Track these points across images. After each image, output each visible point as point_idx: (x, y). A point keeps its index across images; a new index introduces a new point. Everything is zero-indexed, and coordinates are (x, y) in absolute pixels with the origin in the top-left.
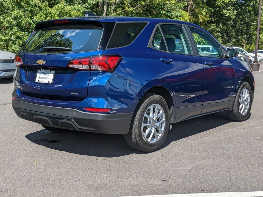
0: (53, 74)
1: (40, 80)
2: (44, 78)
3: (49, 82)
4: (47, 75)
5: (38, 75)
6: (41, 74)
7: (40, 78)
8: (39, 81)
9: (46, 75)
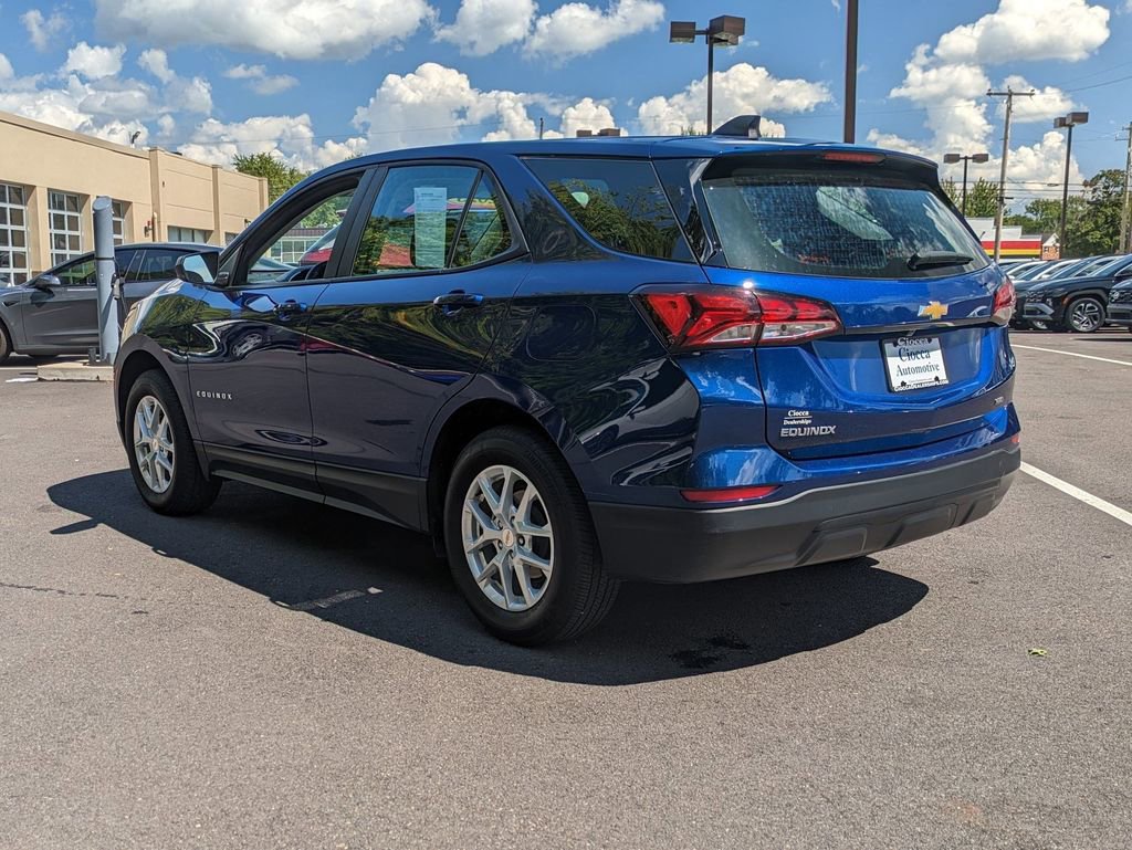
0: (940, 351)
1: (906, 379)
2: (918, 370)
3: (937, 379)
4: (924, 355)
5: (894, 363)
6: (900, 356)
7: (902, 372)
8: (903, 384)
9: (919, 356)
